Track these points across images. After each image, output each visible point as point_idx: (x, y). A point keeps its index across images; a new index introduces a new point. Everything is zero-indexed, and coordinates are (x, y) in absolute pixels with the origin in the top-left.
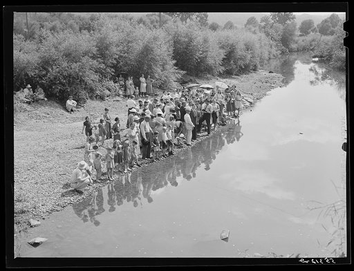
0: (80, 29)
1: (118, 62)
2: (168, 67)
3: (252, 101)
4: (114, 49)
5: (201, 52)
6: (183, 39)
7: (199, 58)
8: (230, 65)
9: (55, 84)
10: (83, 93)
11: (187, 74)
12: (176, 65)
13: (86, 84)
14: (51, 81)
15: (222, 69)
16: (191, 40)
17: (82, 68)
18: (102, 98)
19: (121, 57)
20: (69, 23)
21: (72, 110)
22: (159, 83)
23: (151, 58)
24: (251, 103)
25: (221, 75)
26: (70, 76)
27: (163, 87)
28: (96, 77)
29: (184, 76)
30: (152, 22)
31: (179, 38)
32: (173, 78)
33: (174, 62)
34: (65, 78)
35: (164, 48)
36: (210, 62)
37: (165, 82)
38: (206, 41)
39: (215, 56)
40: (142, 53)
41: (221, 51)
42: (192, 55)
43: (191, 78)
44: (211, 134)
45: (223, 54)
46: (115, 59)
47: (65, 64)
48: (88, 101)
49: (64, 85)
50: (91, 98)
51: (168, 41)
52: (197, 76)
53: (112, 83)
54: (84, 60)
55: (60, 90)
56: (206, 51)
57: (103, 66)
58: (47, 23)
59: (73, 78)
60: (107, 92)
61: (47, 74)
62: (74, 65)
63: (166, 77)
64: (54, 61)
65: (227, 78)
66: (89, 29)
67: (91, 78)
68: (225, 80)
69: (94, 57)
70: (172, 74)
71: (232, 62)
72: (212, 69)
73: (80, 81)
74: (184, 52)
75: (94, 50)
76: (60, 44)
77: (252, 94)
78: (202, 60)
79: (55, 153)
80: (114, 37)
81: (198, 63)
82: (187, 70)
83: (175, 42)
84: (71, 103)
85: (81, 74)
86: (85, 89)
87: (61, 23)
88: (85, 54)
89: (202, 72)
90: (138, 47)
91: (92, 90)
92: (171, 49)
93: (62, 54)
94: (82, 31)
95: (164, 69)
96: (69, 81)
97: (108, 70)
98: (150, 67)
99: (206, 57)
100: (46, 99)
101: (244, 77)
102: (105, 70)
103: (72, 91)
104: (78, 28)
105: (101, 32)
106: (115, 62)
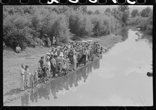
0: (25, 12)
1: (42, 29)
2: (66, 32)
3: (106, 49)
4: (40, 23)
5: (82, 25)
6: (74, 19)
7: (82, 28)
8: (96, 31)
9: (11, 39)
10: (25, 44)
11: (76, 35)
12: (70, 31)
13: (26, 39)
14: (9, 37)
15: (92, 33)
16: (78, 19)
17: (24, 31)
18: (34, 46)
19: (44, 27)
20: (19, 9)
21: (19, 52)
22: (62, 39)
23: (58, 28)
24: (106, 50)
25: (92, 36)
26: (18, 35)
27: (64, 41)
28: (31, 36)
29: (74, 36)
30: (60, 10)
31: (72, 18)
32: (69, 37)
33: (69, 29)
34: (15, 36)
35: (65, 23)
36: (87, 30)
37: (65, 39)
38: (85, 20)
39: (89, 27)
40: (54, 25)
41: (92, 25)
42: (78, 27)
43: (78, 37)
44: (86, 65)
45: (93, 26)
46: (41, 28)
47: (16, 30)
48: (27, 48)
49: (15, 40)
50: (28, 46)
51: (67, 20)
52: (80, 36)
53: (39, 39)
54: (25, 28)
55: (13, 42)
56: (85, 25)
57: (34, 31)
58: (8, 8)
59: (20, 36)
60: (37, 43)
61: (6, 34)
62: (20, 30)
63: (65, 37)
64: (10, 28)
65: (95, 38)
66: (29, 12)
67: (29, 36)
68: (94, 39)
69: (30, 27)
70: (68, 35)
71: (97, 30)
72: (88, 33)
73: (23, 38)
74: (74, 25)
75: (31, 23)
76: (14, 19)
77: (106, 46)
78: (83, 29)
79: (9, 73)
80: (40, 17)
81: (81, 30)
82: (76, 33)
83: (70, 20)
84: (18, 48)
85: (23, 34)
86: (25, 42)
87: (15, 9)
88: (26, 25)
89: (83, 34)
90: (52, 22)
91: (29, 43)
92: (68, 24)
93: (14, 24)
94: (26, 13)
95: (64, 33)
96: (18, 37)
97: (37, 33)
98: (58, 32)
99: (85, 27)
100: (6, 46)
101: (103, 37)
102: (36, 33)
103: (19, 43)
104: (23, 11)
105: (34, 15)
106: (40, 29)
